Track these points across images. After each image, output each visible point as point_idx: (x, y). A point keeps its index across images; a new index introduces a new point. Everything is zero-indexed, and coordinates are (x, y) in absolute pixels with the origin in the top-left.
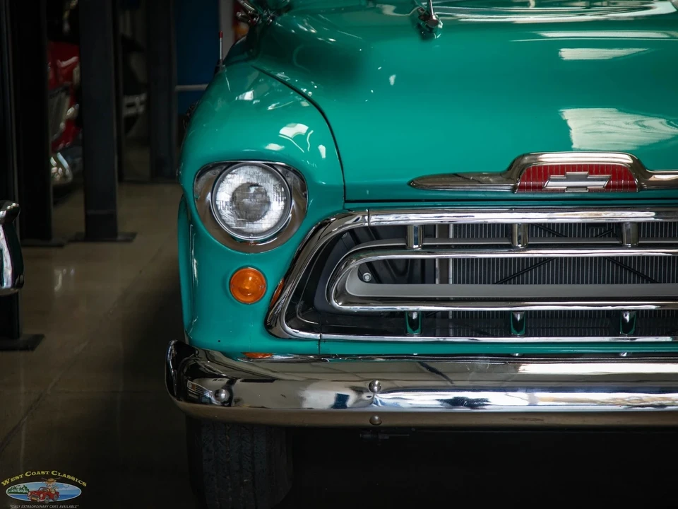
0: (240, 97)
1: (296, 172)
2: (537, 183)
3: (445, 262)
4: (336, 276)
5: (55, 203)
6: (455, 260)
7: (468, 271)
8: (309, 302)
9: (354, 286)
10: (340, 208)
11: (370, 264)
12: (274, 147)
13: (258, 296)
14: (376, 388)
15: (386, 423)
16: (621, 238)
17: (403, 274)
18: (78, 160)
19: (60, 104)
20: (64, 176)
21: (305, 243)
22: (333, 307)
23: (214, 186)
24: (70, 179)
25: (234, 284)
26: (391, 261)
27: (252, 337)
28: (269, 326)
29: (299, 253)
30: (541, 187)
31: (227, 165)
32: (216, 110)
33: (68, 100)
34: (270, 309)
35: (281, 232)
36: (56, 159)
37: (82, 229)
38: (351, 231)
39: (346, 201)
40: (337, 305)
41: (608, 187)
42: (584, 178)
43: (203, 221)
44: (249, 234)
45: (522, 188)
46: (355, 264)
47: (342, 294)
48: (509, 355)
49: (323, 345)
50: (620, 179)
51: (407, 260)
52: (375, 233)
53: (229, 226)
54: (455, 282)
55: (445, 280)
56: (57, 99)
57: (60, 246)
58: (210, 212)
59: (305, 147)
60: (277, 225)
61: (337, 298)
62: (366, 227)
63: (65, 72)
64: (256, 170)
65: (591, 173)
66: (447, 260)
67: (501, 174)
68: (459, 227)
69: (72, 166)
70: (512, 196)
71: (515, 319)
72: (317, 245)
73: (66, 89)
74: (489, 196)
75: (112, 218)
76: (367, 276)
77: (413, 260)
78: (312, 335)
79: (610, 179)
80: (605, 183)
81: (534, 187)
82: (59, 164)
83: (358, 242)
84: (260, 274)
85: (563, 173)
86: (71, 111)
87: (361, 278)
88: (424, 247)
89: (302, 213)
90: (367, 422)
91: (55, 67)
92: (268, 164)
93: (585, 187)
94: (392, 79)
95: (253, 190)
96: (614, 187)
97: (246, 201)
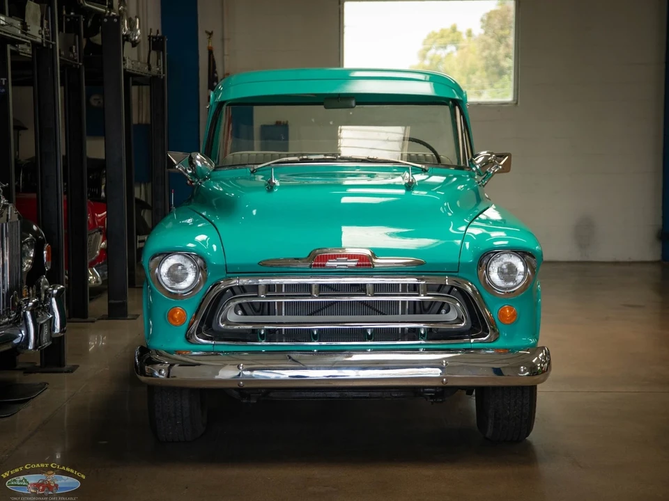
0: (185, 221)
1: (202, 258)
2: (322, 263)
3: (280, 303)
4: (222, 310)
5: (90, 300)
6: (285, 302)
7: (292, 308)
8: (209, 325)
9: (232, 316)
10: (224, 276)
11: (240, 305)
12: (190, 245)
13: (182, 323)
14: (241, 368)
15: (246, 386)
16: (365, 291)
17: (258, 311)
18: (106, 273)
19: (96, 239)
20: (97, 282)
21: (207, 294)
22: (220, 327)
23: (159, 264)
24: (101, 283)
25: (170, 316)
26: (251, 303)
27: (179, 343)
28: (188, 338)
29: (203, 299)
30: (324, 265)
31: (167, 254)
32: (166, 227)
33: (101, 237)
34: (188, 329)
35: (194, 288)
36: (92, 271)
37: (106, 313)
38: (231, 288)
39: (227, 273)
40: (222, 325)
41: (357, 265)
42: (346, 261)
43: (154, 282)
44: (177, 290)
45: (315, 265)
46: (232, 304)
47: (225, 320)
48: (311, 351)
49: (215, 346)
50: (363, 261)
51: (261, 302)
52: (243, 289)
53: (167, 286)
54: (285, 315)
55: (280, 314)
56: (94, 236)
57: (93, 322)
58: (157, 279)
59: (206, 245)
60: (192, 285)
61: (222, 322)
62: (238, 286)
63: (100, 220)
64: (180, 256)
65: (349, 259)
66: (282, 302)
67: (306, 258)
68: (287, 286)
69: (102, 276)
70: (310, 270)
71: (313, 334)
72: (213, 294)
73: (100, 230)
74: (299, 270)
75: (124, 305)
76: (240, 312)
77: (264, 303)
78: (210, 342)
79: (358, 261)
80: (356, 263)
81: (321, 265)
82: (94, 274)
83: (234, 294)
84: (183, 310)
85: (335, 258)
86: (103, 244)
87: (236, 313)
88: (267, 296)
89: (205, 279)
90: (236, 386)
91: (93, 217)
92: (188, 254)
93: (346, 265)
94: (254, 212)
95: (180, 268)
96: (360, 265)
97: (176, 273)
